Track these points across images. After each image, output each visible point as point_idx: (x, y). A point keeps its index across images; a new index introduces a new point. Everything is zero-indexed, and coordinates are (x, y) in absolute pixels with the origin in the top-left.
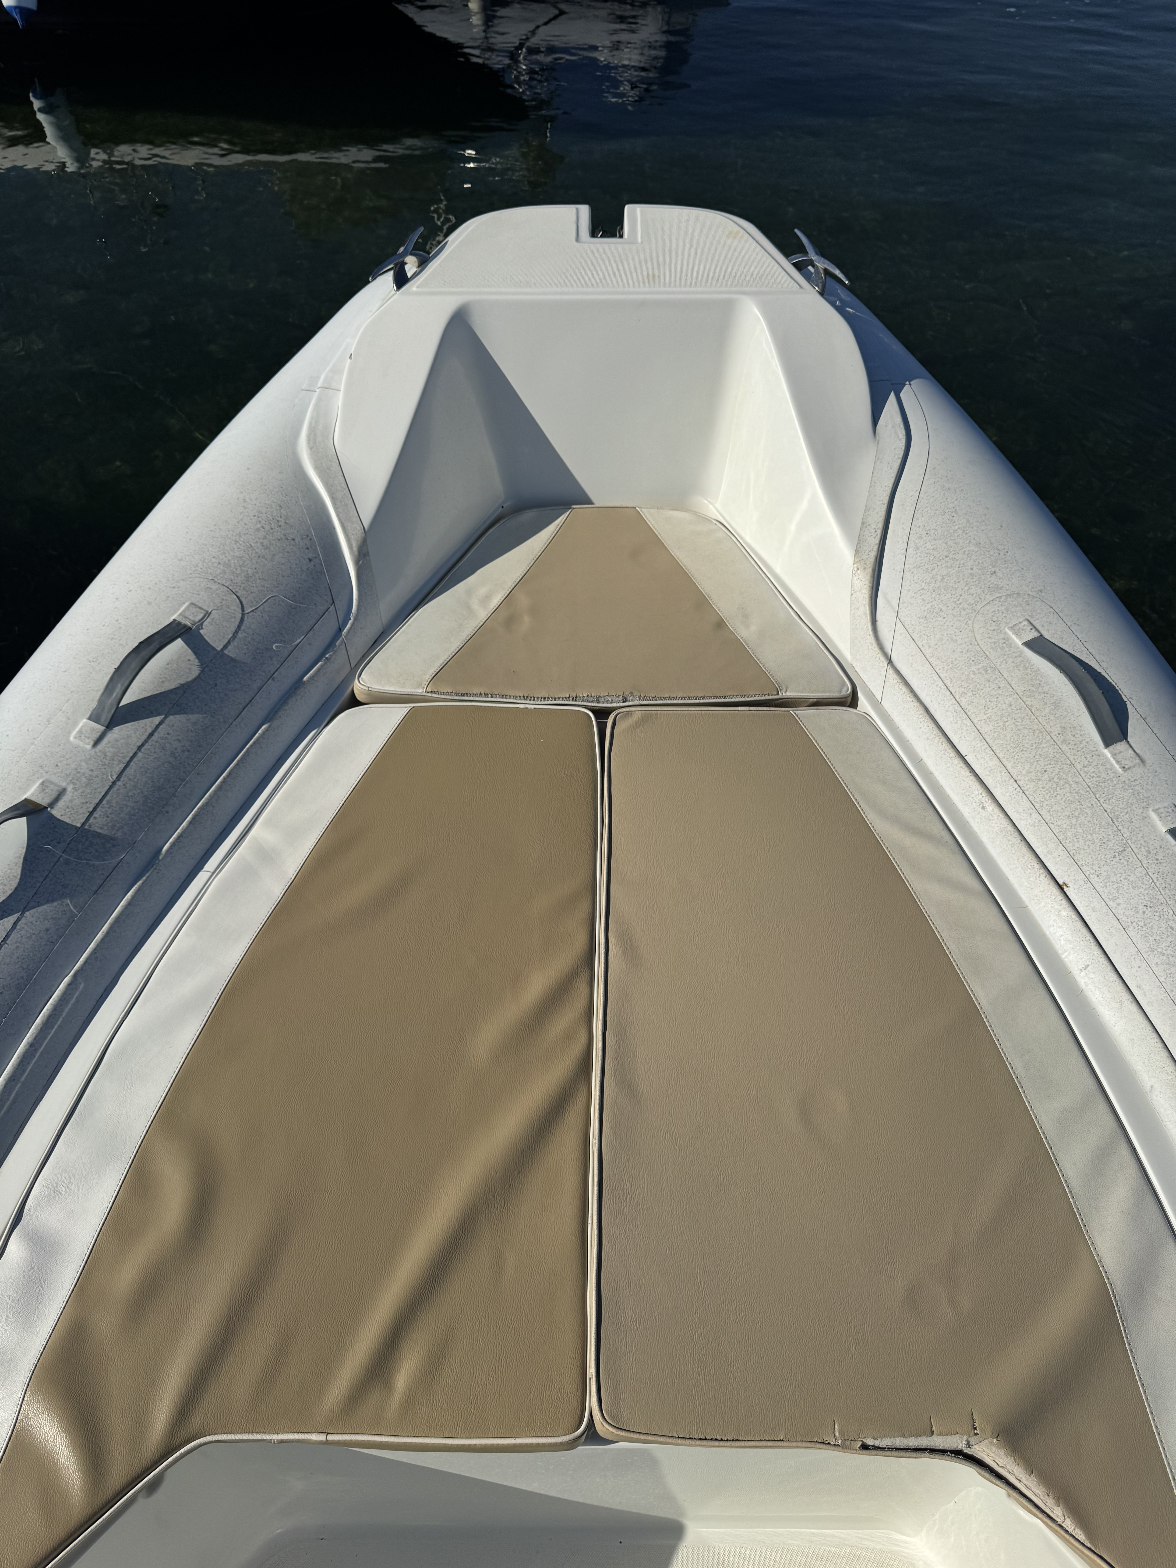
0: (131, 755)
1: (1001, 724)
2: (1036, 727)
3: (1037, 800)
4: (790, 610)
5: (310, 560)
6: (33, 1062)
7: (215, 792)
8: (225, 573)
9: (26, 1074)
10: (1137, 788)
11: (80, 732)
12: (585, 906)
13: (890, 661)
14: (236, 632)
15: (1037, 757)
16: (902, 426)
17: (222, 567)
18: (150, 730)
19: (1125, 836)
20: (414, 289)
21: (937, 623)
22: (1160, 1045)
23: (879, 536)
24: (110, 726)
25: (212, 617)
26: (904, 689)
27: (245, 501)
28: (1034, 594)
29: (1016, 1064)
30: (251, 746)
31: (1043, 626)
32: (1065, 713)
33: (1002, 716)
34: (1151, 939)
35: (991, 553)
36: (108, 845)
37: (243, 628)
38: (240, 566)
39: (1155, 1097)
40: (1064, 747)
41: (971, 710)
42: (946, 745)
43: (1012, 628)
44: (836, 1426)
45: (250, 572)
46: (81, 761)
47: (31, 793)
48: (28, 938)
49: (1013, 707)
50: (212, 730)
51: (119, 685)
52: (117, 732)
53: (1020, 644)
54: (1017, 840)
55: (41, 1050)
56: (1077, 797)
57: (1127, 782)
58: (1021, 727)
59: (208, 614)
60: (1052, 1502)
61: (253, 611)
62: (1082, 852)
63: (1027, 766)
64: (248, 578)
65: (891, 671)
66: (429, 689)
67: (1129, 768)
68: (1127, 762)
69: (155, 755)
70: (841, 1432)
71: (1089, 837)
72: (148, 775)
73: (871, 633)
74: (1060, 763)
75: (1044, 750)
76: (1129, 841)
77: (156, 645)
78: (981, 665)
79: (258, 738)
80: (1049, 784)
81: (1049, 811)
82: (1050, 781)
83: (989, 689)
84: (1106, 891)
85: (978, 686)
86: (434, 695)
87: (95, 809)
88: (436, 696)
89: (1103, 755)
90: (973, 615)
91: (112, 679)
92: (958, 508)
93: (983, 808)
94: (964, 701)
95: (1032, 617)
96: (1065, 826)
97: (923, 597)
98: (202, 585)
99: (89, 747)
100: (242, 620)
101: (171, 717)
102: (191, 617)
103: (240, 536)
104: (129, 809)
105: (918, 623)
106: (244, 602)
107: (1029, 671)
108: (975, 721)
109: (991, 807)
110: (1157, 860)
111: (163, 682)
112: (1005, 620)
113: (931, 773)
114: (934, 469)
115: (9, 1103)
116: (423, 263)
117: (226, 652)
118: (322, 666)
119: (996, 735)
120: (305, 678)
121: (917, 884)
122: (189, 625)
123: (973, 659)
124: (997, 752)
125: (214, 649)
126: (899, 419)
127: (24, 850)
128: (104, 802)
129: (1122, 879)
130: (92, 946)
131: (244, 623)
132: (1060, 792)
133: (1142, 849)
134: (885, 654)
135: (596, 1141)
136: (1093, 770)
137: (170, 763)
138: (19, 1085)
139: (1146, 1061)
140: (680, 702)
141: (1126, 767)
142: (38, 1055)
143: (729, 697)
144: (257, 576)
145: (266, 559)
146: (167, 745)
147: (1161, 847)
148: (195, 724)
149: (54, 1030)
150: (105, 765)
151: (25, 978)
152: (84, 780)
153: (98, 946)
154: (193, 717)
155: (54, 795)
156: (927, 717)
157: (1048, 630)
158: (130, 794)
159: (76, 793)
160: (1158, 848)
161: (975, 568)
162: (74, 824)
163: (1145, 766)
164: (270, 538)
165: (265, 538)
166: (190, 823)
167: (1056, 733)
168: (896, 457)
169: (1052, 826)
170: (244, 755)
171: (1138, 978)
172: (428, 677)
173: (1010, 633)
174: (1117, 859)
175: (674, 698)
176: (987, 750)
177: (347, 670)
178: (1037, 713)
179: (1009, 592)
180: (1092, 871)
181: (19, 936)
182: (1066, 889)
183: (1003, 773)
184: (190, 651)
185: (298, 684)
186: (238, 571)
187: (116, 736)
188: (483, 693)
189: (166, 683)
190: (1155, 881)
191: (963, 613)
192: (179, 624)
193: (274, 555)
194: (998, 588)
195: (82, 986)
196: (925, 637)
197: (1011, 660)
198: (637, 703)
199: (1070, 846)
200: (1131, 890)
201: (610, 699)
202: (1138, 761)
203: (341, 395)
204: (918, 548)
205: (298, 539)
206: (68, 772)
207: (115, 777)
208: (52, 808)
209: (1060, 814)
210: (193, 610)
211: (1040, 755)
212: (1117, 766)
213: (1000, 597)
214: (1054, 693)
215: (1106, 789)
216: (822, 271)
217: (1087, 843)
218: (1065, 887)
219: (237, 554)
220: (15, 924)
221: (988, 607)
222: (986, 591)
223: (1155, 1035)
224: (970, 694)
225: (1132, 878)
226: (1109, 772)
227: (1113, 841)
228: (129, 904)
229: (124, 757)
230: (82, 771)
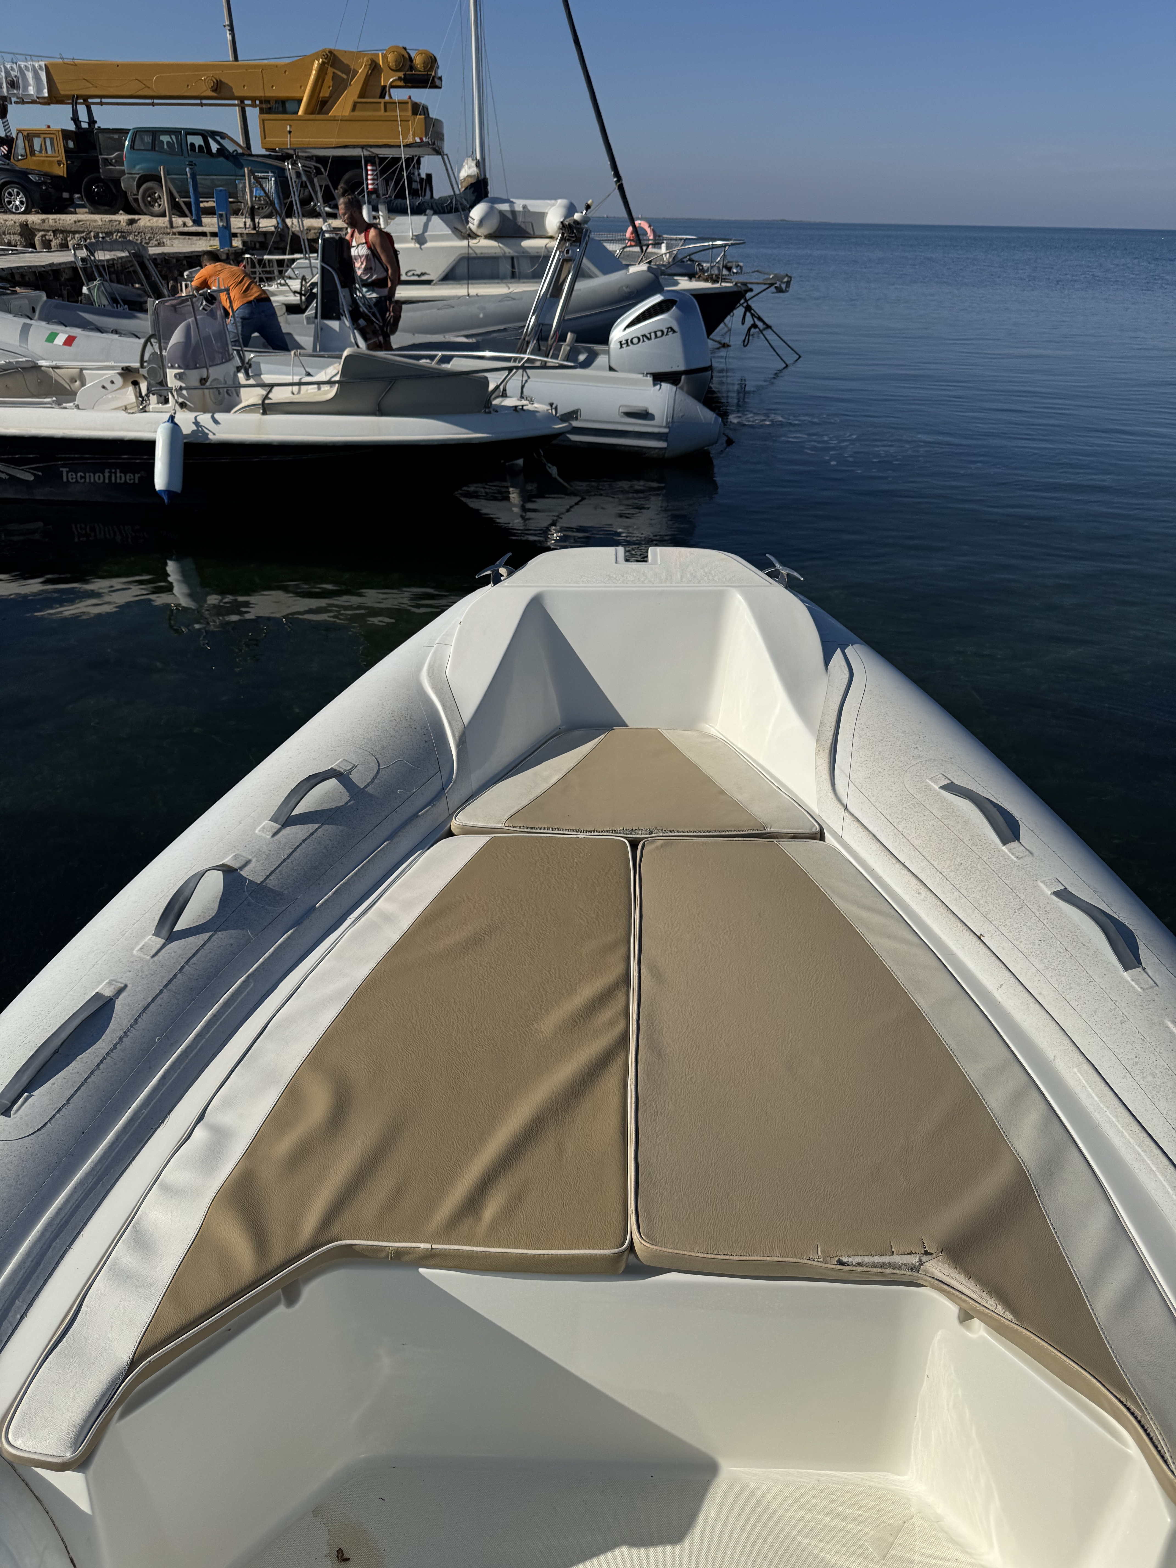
0: (297, 844)
1: (928, 838)
2: (952, 837)
3: (957, 883)
4: (772, 785)
5: (426, 742)
6: (215, 1027)
7: (352, 876)
8: (368, 744)
9: (209, 1034)
10: (1028, 869)
11: (263, 828)
12: (623, 950)
13: (846, 808)
14: (373, 779)
15: (955, 856)
16: (846, 666)
17: (365, 740)
18: (311, 831)
19: (1022, 898)
20: (506, 584)
21: (877, 780)
22: (1058, 1028)
23: (833, 730)
24: (284, 825)
25: (357, 768)
26: (857, 824)
27: (383, 705)
28: (946, 759)
29: (950, 1043)
30: (378, 851)
31: (953, 777)
32: (973, 827)
33: (928, 833)
34: (1046, 961)
35: (914, 737)
36: (278, 898)
37: (378, 777)
38: (378, 741)
39: (1057, 1063)
40: (973, 848)
41: (906, 832)
42: (889, 856)
43: (931, 779)
44: (819, 1248)
45: (385, 745)
46: (263, 845)
47: (227, 860)
48: (218, 947)
49: (935, 826)
50: (353, 837)
51: (294, 799)
52: (288, 830)
53: (937, 788)
54: (944, 910)
55: (221, 1020)
56: (985, 878)
57: (1021, 866)
58: (941, 839)
59: (355, 767)
60: (986, 1295)
61: (385, 768)
62: (992, 912)
63: (948, 862)
64: (383, 748)
65: (847, 814)
66: (506, 825)
67: (1022, 857)
68: (1019, 854)
69: (314, 847)
70: (822, 1252)
71: (996, 902)
72: (308, 858)
73: (831, 791)
74: (971, 858)
75: (959, 851)
76: (1025, 901)
77: (321, 778)
78: (911, 803)
79: (384, 847)
80: (965, 872)
81: (966, 889)
82: (965, 869)
83: (917, 817)
84: (1011, 935)
85: (910, 816)
86: (510, 828)
87: (270, 874)
88: (512, 829)
89: (1002, 851)
90: (903, 773)
91: (289, 794)
92: (888, 712)
93: (919, 893)
94: (900, 827)
95: (945, 772)
96: (978, 897)
97: (866, 765)
98: (352, 750)
99: (269, 837)
100: (378, 772)
101: (327, 825)
102: (343, 767)
103: (379, 724)
104: (293, 877)
105: (864, 782)
106: (380, 762)
107: (945, 804)
108: (909, 839)
109: (924, 891)
110: (1046, 911)
111: (322, 803)
112: (925, 774)
113: (881, 877)
114: (870, 691)
115: (196, 1050)
116: (510, 574)
117: (366, 790)
118: (430, 808)
119: (924, 846)
120: (420, 814)
121: (871, 939)
122: (342, 771)
123: (905, 799)
124: (926, 856)
125: (358, 787)
126: (844, 663)
127: (221, 894)
128: (277, 871)
129: (1022, 925)
130: (261, 960)
131: (379, 774)
132: (973, 876)
133: (1035, 905)
134: (842, 804)
135: (633, 1080)
136: (995, 860)
137: (323, 853)
138: (204, 1040)
139: (1049, 1040)
140: (692, 834)
141: (1019, 857)
142: (218, 1023)
143: (728, 831)
144: (389, 747)
145: (396, 738)
146: (323, 842)
147: (1048, 903)
148: (341, 831)
149: (230, 1010)
150: (279, 848)
151: (214, 972)
152: (264, 856)
153: (265, 960)
154: (341, 828)
155: (243, 863)
156: (875, 840)
157: (957, 780)
158: (295, 868)
159: (258, 863)
160: (1046, 904)
161: (902, 746)
162: (256, 881)
163: (1033, 856)
164: (400, 726)
165: (396, 726)
166: (334, 893)
167: (967, 839)
168: (843, 684)
169: (969, 899)
170: (373, 856)
171: (1039, 988)
172: (506, 817)
173: (930, 782)
174: (1017, 913)
175: (687, 832)
176: (919, 856)
177: (447, 815)
178: (952, 829)
179: (928, 759)
180: (1001, 923)
181: (212, 945)
182: (982, 938)
183: (932, 869)
184: (342, 786)
185: (415, 816)
186: (377, 744)
187: (288, 832)
188: (546, 827)
189: (324, 804)
190: (1045, 924)
191: (896, 772)
192: (335, 770)
193: (402, 736)
194: (919, 757)
195: (252, 985)
196: (870, 790)
197: (932, 798)
198: (661, 834)
199: (983, 910)
200: (1029, 931)
201: (640, 832)
202: (1027, 853)
203: (452, 648)
204: (861, 736)
205: (418, 728)
206: (253, 851)
207: (285, 856)
208: (241, 870)
209: (974, 890)
210: (345, 763)
211: (957, 854)
212: (1013, 857)
213: (922, 762)
214: (964, 816)
215: (1006, 871)
216: (785, 575)
217: (995, 906)
218: (981, 937)
219: (377, 734)
220: (210, 937)
221: (913, 768)
222: (911, 758)
223: (1054, 1022)
224: (904, 822)
225: (1029, 924)
226: (1007, 860)
227: (1013, 903)
228: (289, 937)
229: (293, 845)
230: (263, 851)
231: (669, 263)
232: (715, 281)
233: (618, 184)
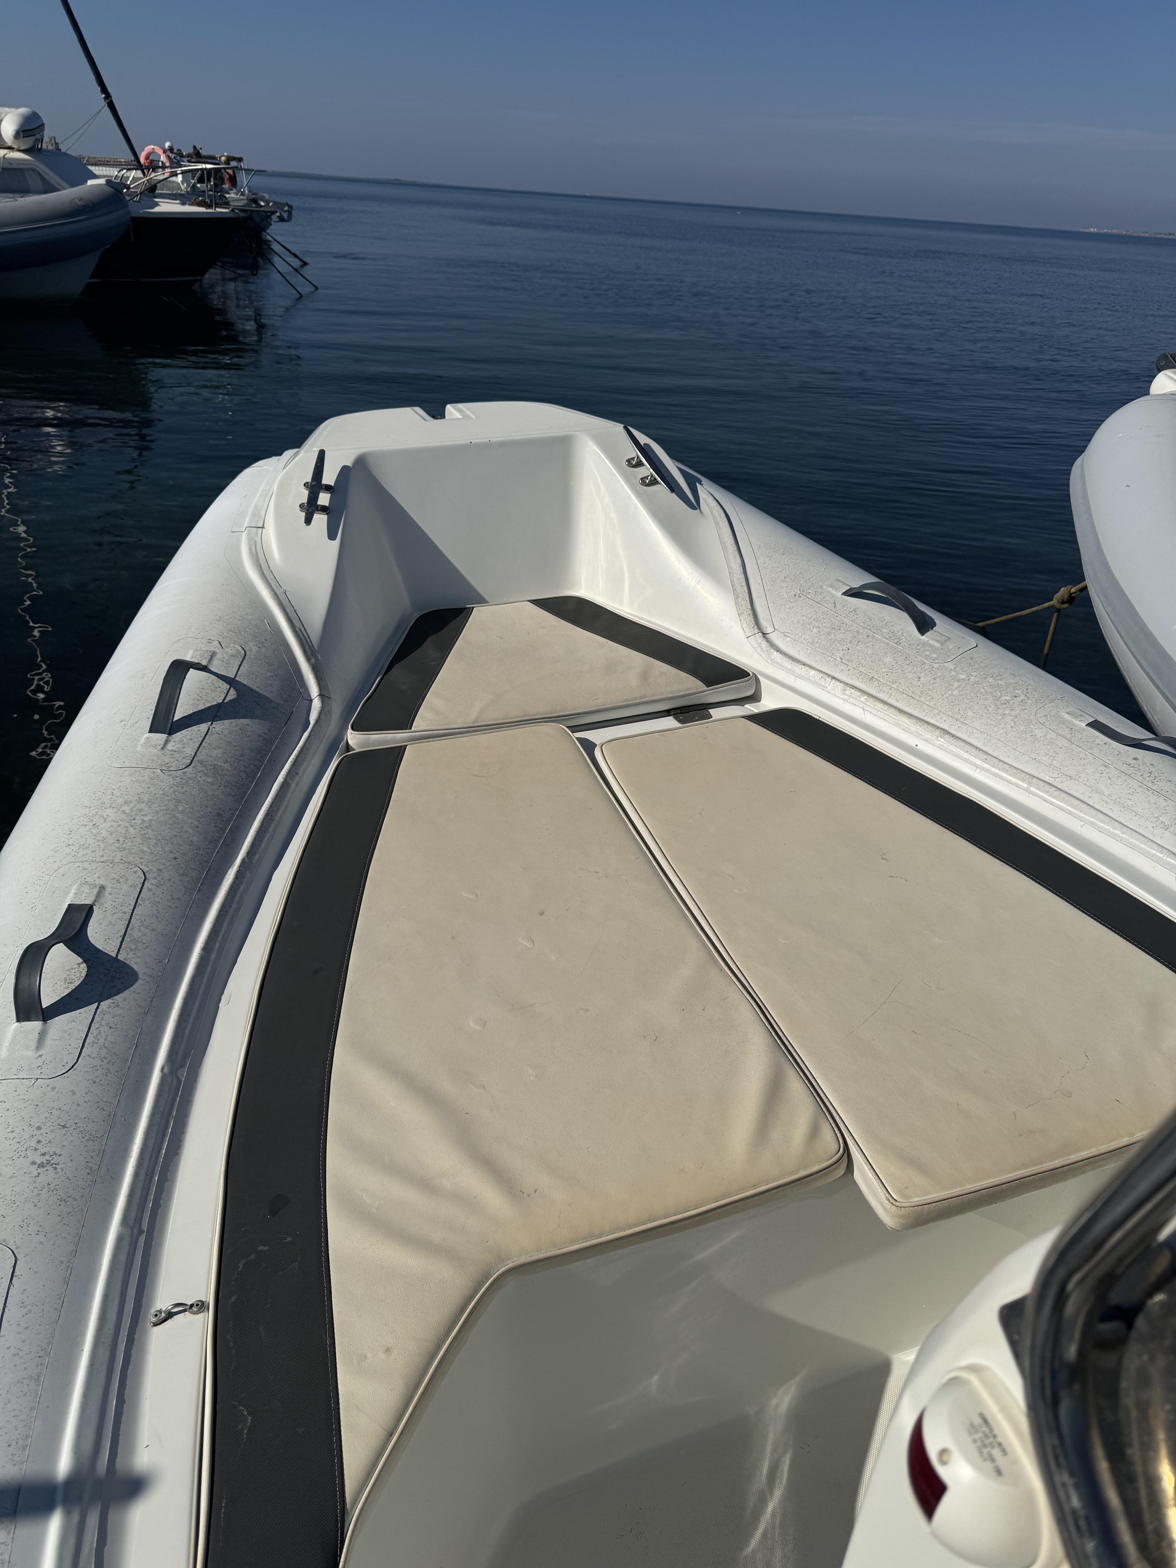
231: (187, 192)
232: (209, 206)
233: (107, 101)
